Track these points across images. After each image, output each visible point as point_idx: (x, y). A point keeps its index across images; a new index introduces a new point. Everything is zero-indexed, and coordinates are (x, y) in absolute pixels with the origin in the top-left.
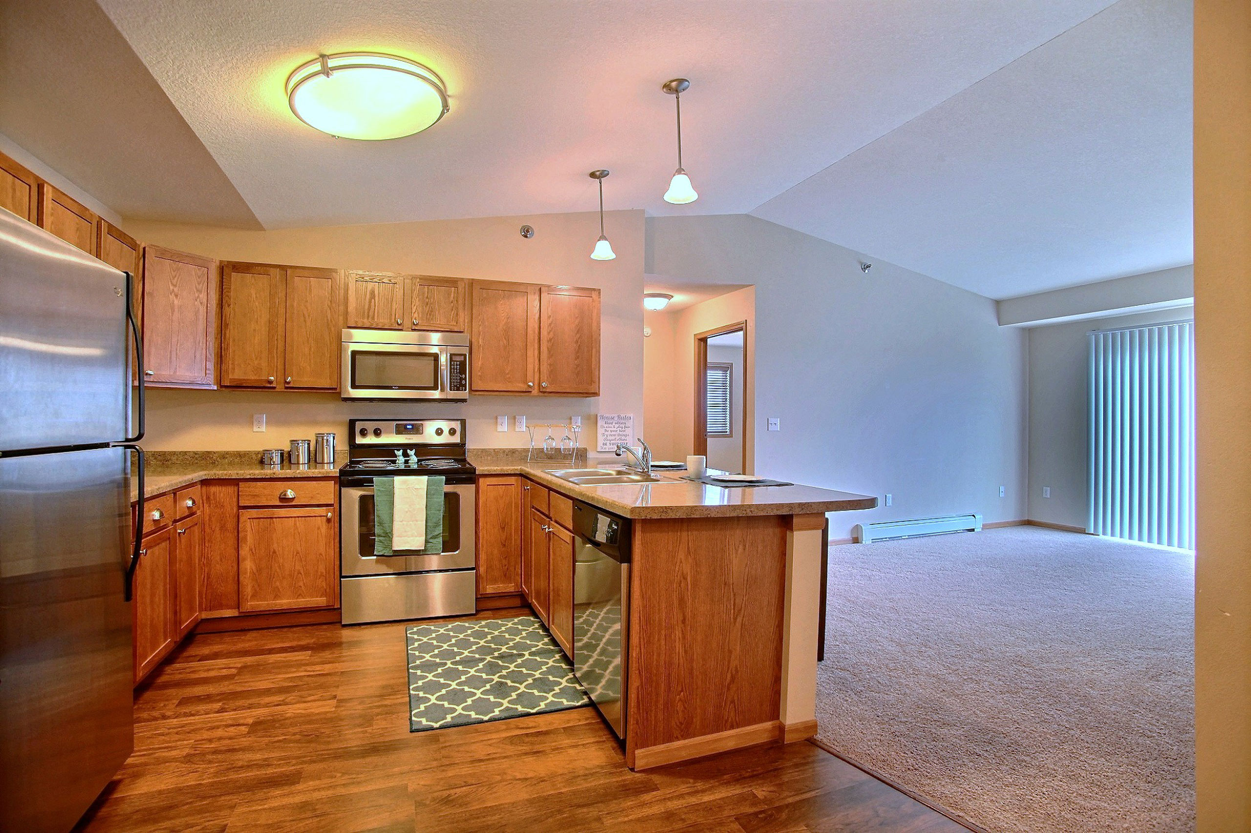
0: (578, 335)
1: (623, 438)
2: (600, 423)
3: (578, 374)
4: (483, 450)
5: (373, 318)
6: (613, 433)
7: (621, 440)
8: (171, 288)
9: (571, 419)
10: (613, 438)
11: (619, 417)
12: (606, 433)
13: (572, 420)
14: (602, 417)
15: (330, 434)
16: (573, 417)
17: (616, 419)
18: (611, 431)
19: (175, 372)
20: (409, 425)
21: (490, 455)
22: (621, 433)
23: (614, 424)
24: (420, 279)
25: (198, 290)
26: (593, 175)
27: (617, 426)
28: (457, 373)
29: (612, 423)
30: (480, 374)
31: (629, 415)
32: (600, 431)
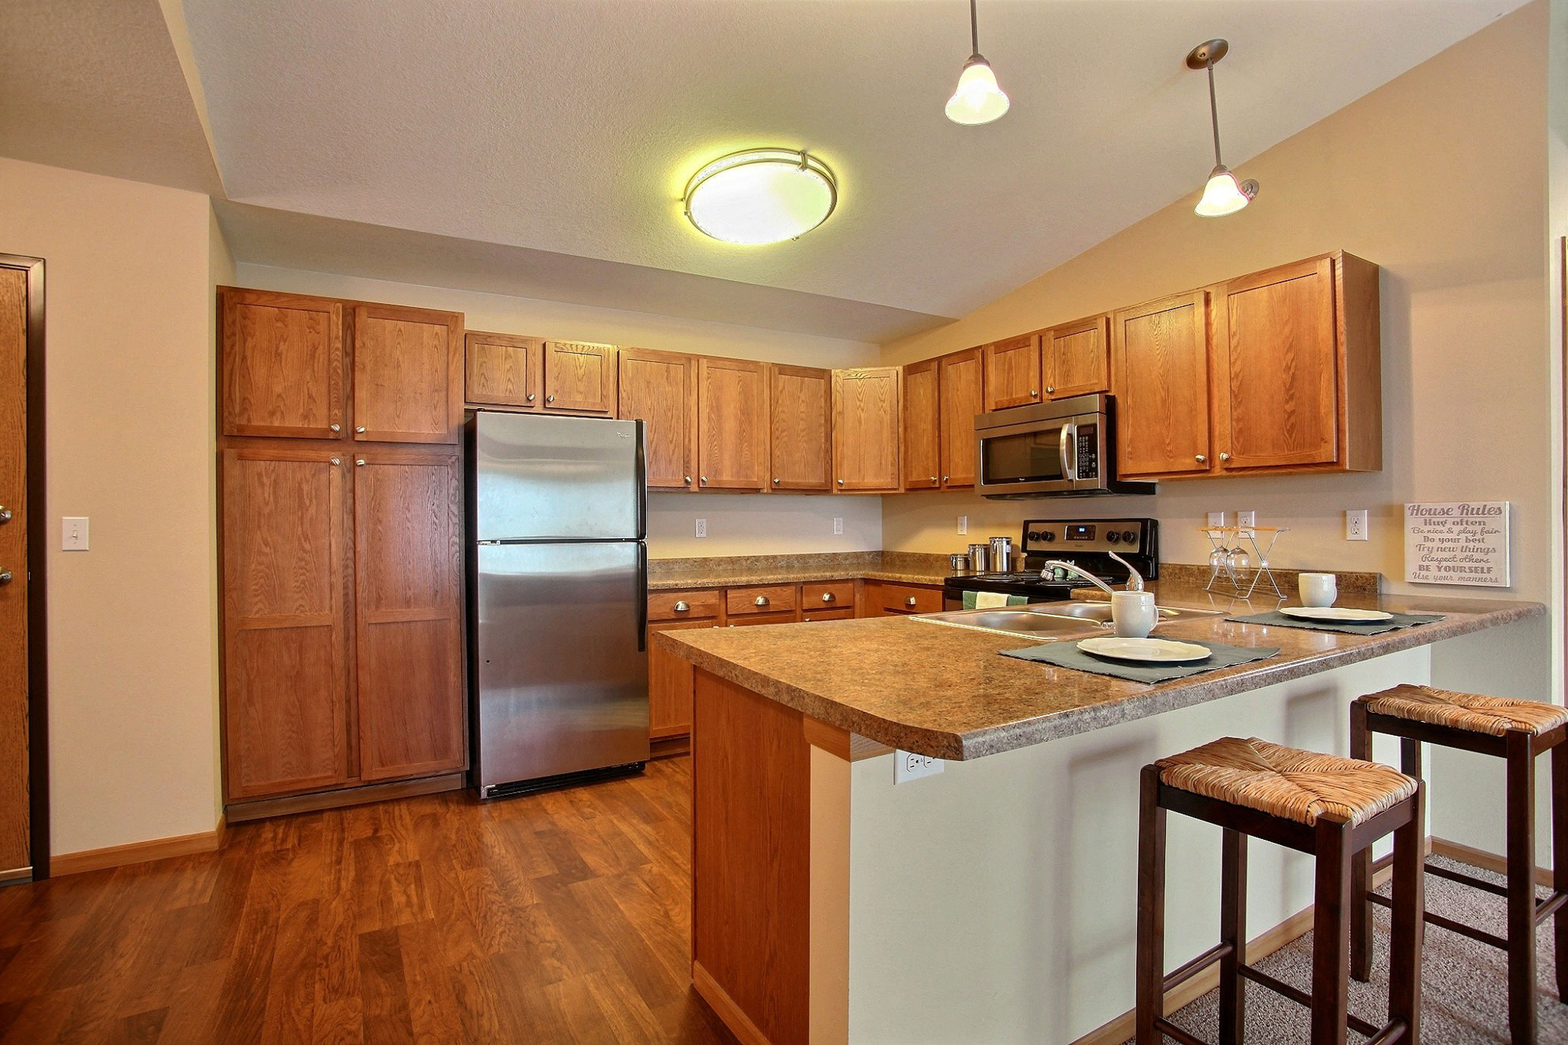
0: (1290, 356)
1: (1477, 556)
2: (1411, 522)
3: (1290, 432)
4: (1182, 568)
5: (1011, 395)
6: (1446, 545)
7: (1471, 560)
8: (858, 404)
9: (1344, 514)
10: (1446, 555)
11: (1463, 509)
12: (1429, 544)
13: (1348, 518)
14: (1418, 511)
15: (1002, 538)
16: (1348, 512)
17: (1456, 513)
18: (1442, 541)
19: (863, 479)
20: (1082, 527)
21: (1191, 575)
22: (1471, 545)
23: (1448, 526)
24: (1055, 331)
25: (881, 401)
26: (1193, 62)
27: (1456, 528)
28: (1086, 452)
29: (1443, 524)
30: (1130, 449)
31: (1496, 505)
32: (1411, 540)
